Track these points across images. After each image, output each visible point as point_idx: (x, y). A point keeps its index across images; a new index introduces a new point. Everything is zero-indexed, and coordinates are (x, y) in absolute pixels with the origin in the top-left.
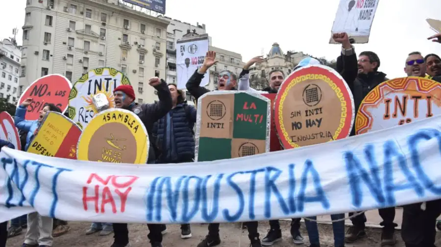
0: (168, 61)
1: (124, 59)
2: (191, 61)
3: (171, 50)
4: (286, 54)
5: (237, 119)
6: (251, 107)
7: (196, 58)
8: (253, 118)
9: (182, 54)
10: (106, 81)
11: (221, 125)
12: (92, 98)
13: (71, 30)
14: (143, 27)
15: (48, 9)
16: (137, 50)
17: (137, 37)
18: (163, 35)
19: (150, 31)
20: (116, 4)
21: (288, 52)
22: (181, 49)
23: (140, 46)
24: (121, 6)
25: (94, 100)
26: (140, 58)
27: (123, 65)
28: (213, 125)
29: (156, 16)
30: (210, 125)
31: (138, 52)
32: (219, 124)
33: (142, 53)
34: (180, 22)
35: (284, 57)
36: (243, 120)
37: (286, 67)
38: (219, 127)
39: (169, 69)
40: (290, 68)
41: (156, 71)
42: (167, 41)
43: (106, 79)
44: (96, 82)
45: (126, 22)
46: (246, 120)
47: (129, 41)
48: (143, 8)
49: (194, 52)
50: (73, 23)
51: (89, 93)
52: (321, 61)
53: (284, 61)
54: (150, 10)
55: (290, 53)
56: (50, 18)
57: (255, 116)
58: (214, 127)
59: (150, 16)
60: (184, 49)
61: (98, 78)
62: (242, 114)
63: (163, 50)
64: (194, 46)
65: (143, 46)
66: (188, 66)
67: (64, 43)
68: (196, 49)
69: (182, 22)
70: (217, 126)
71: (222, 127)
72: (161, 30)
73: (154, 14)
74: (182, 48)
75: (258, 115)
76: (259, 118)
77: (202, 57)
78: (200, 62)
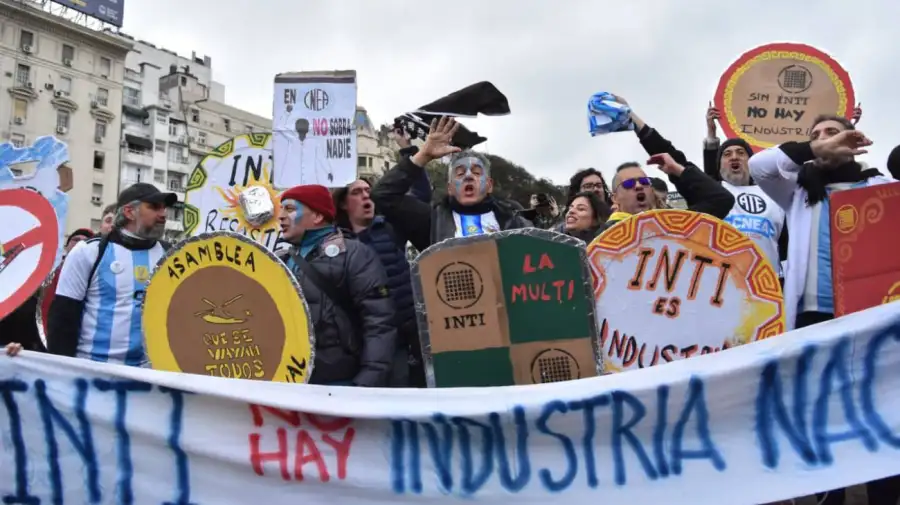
0: (125, 132)
1: (19, 123)
2: (311, 126)
3: (135, 107)
4: (379, 129)
5: (514, 299)
6: (541, 267)
7: (324, 120)
8: (551, 290)
9: (289, 109)
11: (479, 317)
14: (68, 52)
16: (52, 103)
17: (52, 73)
18: (116, 72)
19: (84, 60)
21: (383, 127)
22: (286, 96)
23: (59, 93)
26: (59, 121)
27: (15, 134)
28: (459, 322)
29: (100, 29)
30: (452, 323)
31: (55, 107)
32: (471, 316)
33: (65, 108)
34: (153, 46)
35: (375, 136)
36: (529, 297)
37: (380, 156)
38: (473, 324)
39: (127, 149)
40: (387, 159)
41: (96, 152)
42: (125, 88)
44: (250, 161)
45: (27, 38)
46: (534, 298)
47: (32, 79)
48: (69, 10)
49: (320, 106)
51: (232, 183)
53: (376, 143)
54: (87, 14)
55: (386, 130)
57: (555, 284)
58: (463, 324)
59: (86, 28)
60: (293, 97)
62: (523, 287)
63: (115, 107)
64: (321, 93)
65: (68, 94)
66: (302, 137)
68: (326, 100)
69: (159, 47)
70: (468, 322)
71: (482, 324)
72: (112, 62)
73: (94, 24)
74: (289, 94)
75: (563, 283)
76: (565, 289)
77: (340, 120)
78: (334, 131)
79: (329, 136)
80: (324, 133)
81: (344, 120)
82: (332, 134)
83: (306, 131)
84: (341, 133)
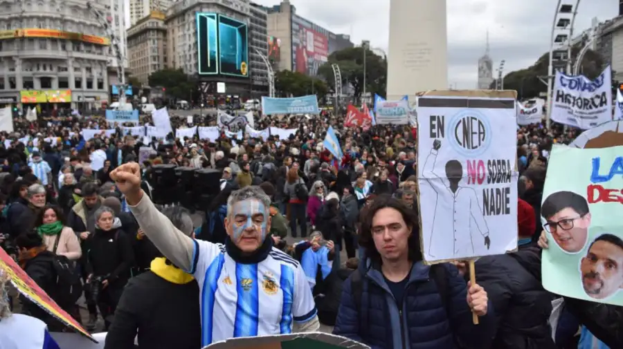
2: (465, 171)
7: (481, 163)
9: (437, 146)
22: (432, 127)
49: (476, 143)
60: (441, 127)
64: (475, 123)
66: (454, 187)
68: (482, 134)
74: (435, 123)
77: (499, 162)
78: (492, 180)
79: (485, 185)
80: (481, 182)
82: (489, 182)
83: (461, 178)
84: (499, 182)
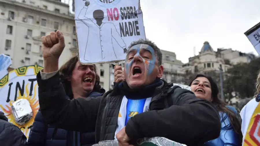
4: (216, 51)
9: (87, 4)
10: (30, 82)
12: (10, 107)
13: (29, 37)
15: (9, 20)
20: (67, 13)
21: (218, 49)
24: (70, 15)
25: (13, 109)
35: (214, 54)
37: (217, 62)
40: (221, 63)
43: (30, 80)
44: (18, 84)
50: (30, 31)
51: (8, 100)
52: (250, 55)
53: (215, 57)
55: (219, 50)
56: (10, 27)
61: (20, 79)
66: (99, 23)
67: (23, 48)
77: (128, 8)
78: (124, 17)
79: (120, 20)
80: (117, 19)
81: (131, 8)
82: (123, 19)
83: (103, 18)
84: (129, 18)
